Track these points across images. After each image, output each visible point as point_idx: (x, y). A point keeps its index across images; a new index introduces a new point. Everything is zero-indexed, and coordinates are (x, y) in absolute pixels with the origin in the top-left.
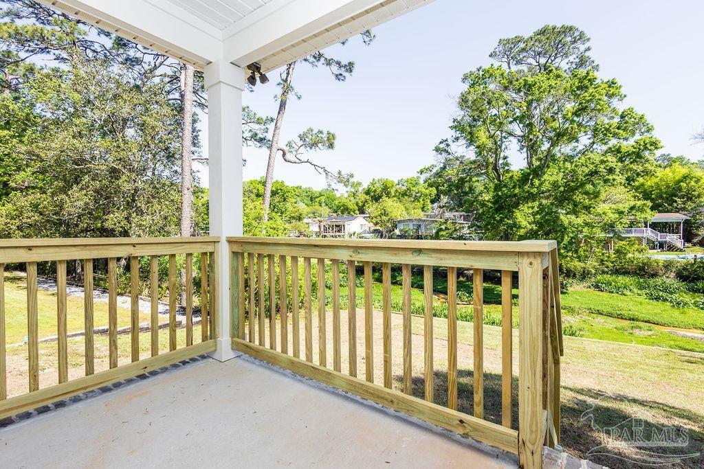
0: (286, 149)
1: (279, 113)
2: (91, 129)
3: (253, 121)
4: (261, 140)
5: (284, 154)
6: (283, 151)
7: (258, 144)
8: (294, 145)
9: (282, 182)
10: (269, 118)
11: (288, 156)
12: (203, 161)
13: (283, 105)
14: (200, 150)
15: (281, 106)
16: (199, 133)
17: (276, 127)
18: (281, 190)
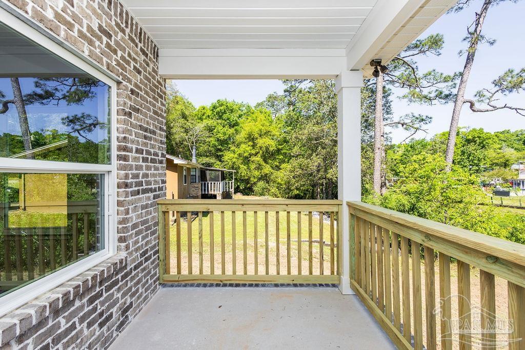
0: (474, 100)
1: (465, 67)
2: (323, 118)
3: (439, 81)
4: (447, 96)
5: (472, 105)
6: (470, 102)
7: (444, 101)
8: (485, 93)
9: (481, 129)
10: (457, 73)
11: (477, 106)
12: (393, 125)
13: (470, 59)
14: (391, 116)
15: (468, 59)
16: (391, 103)
17: (462, 81)
18: (479, 137)
